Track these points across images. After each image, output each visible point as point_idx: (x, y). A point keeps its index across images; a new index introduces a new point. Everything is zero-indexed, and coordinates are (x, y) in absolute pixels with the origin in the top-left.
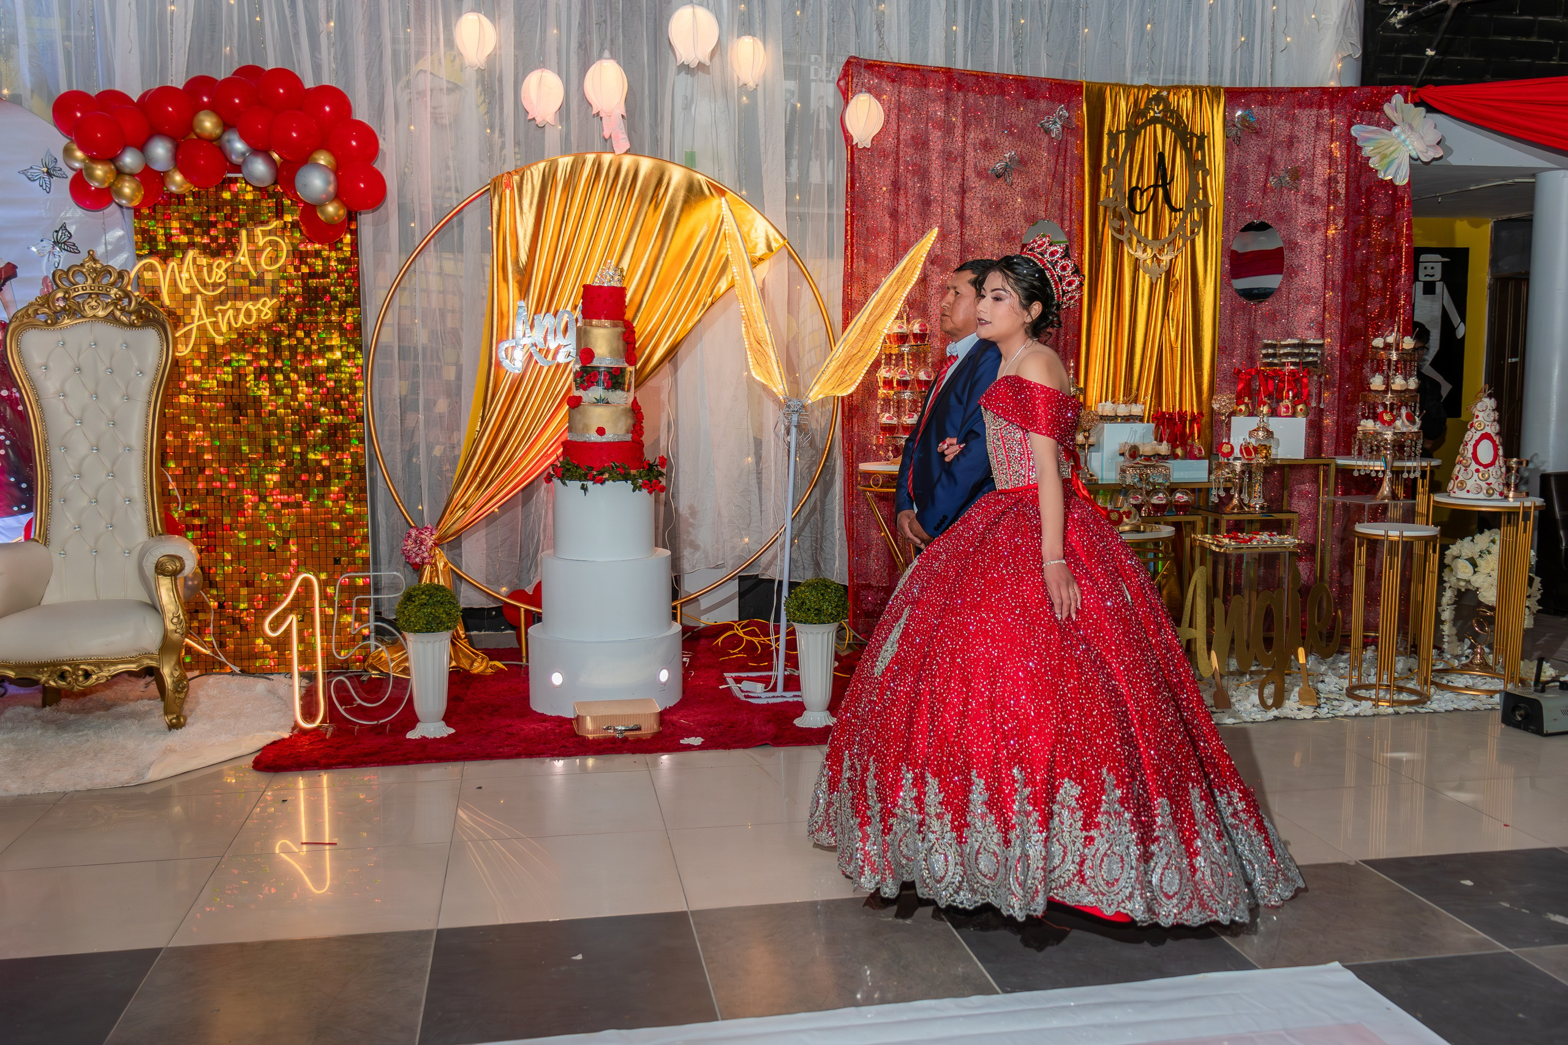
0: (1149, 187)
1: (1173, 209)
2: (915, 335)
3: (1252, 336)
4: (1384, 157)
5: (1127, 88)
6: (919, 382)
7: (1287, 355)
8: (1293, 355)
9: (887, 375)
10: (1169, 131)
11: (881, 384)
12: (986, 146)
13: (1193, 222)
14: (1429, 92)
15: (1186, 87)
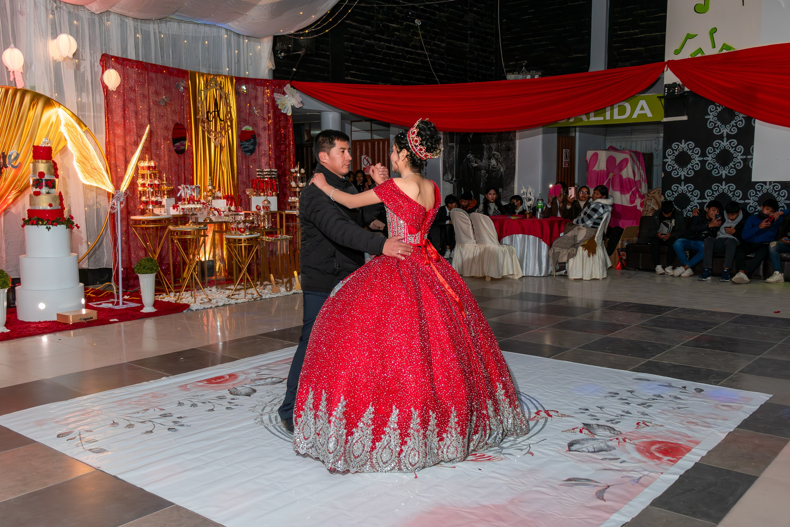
0: (212, 112)
1: (220, 120)
2: (152, 167)
3: (248, 167)
4: (284, 105)
5: (203, 75)
6: (155, 184)
7: (266, 175)
8: (269, 175)
9: (143, 182)
10: (218, 91)
11: (140, 185)
12: (157, 93)
13: (227, 125)
14: (294, 82)
15: (223, 75)
